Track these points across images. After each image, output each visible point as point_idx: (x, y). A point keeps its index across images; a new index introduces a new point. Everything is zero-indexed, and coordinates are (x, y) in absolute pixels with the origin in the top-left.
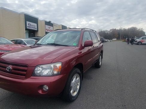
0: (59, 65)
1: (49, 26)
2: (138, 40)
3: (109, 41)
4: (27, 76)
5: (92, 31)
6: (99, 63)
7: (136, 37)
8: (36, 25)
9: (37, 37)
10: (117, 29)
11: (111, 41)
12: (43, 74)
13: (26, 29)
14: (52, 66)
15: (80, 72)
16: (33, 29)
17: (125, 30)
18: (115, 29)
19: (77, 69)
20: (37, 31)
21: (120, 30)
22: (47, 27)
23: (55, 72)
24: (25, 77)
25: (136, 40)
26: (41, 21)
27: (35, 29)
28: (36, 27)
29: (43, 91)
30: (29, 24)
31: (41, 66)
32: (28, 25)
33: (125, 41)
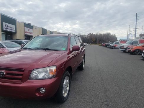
0: (54, 68)
1: (29, 29)
2: (112, 45)
3: (87, 44)
4: (23, 80)
5: (76, 36)
6: (83, 66)
7: (110, 41)
8: (14, 26)
9: (17, 39)
10: (94, 34)
11: (89, 44)
12: (39, 78)
13: (3, 31)
14: (48, 69)
15: (70, 75)
16: (10, 31)
17: (101, 35)
18: (92, 34)
19: (68, 72)
20: (15, 33)
21: (97, 35)
22: (27, 29)
23: (51, 75)
24: (20, 81)
25: (110, 45)
26: (20, 23)
27: (13, 31)
28: (14, 29)
29: (40, 94)
30: (7, 26)
31: (37, 70)
32: (4, 27)
33: (101, 45)
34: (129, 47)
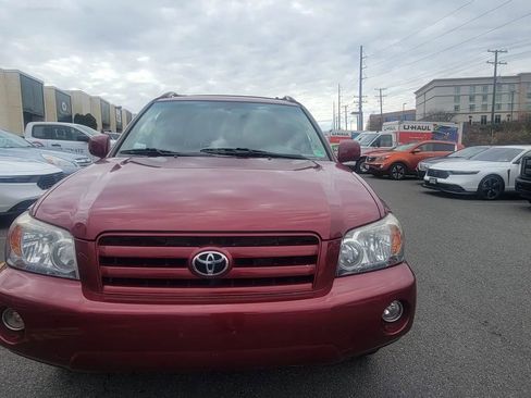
34: (371, 155)
